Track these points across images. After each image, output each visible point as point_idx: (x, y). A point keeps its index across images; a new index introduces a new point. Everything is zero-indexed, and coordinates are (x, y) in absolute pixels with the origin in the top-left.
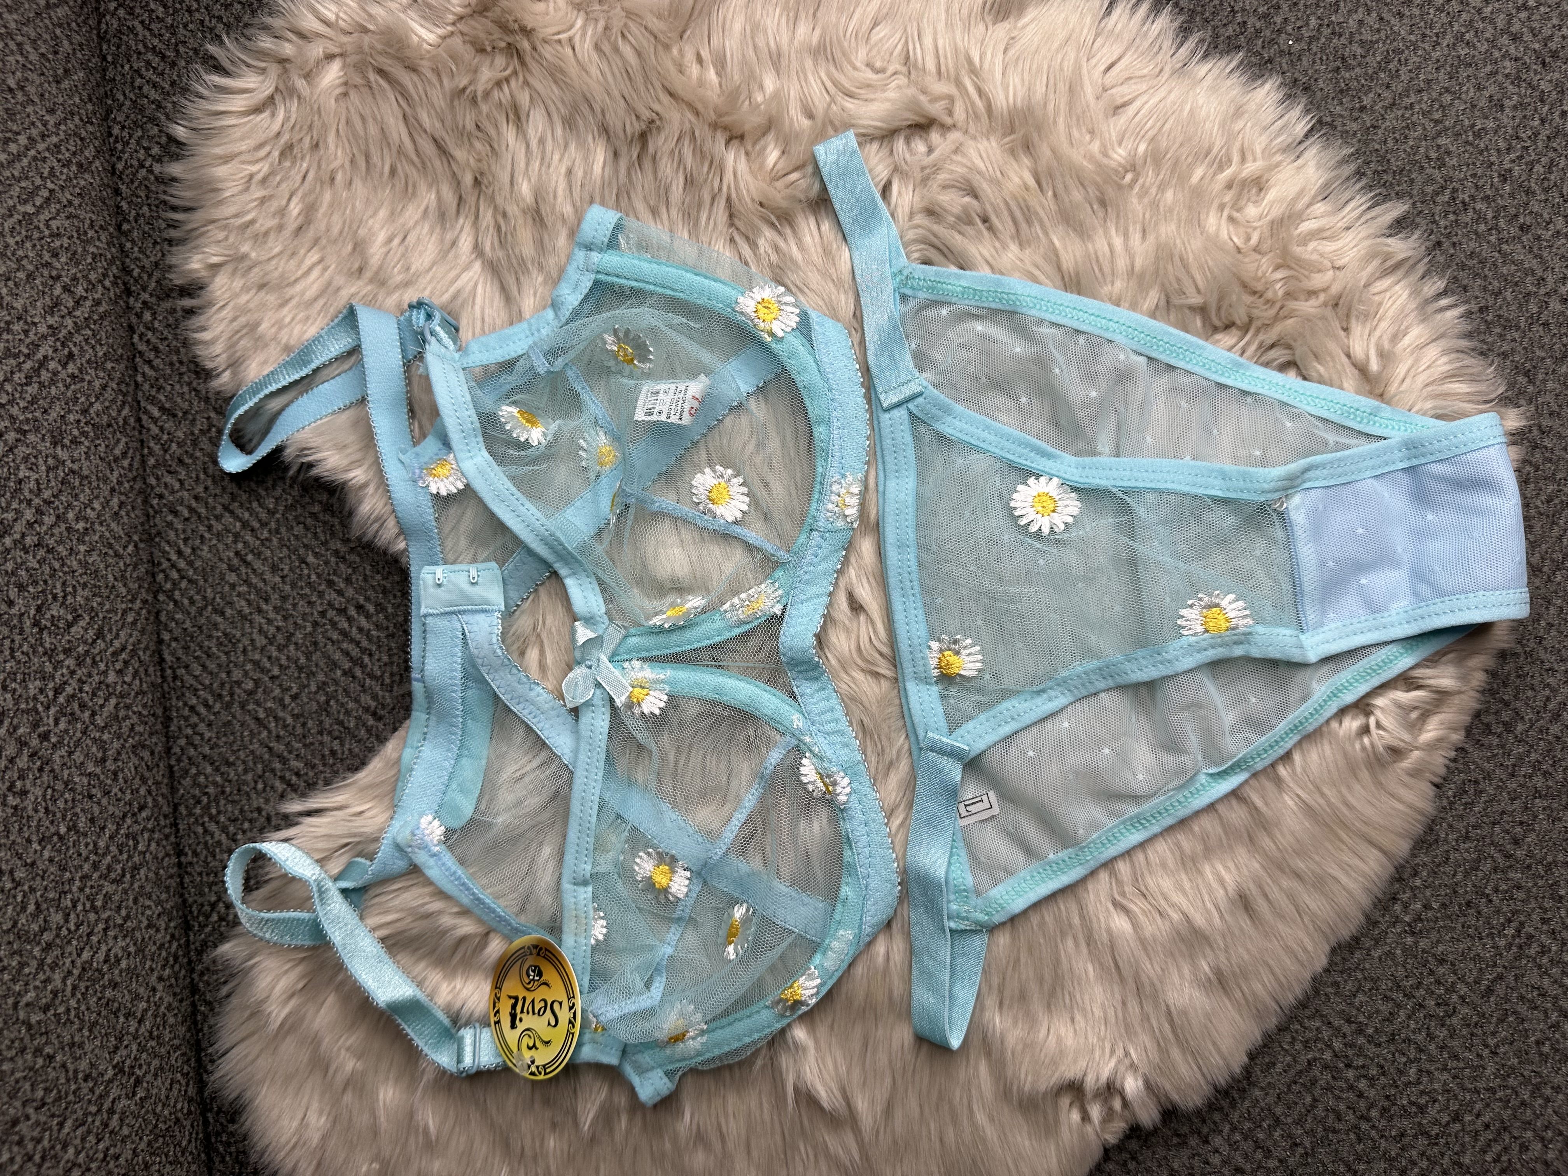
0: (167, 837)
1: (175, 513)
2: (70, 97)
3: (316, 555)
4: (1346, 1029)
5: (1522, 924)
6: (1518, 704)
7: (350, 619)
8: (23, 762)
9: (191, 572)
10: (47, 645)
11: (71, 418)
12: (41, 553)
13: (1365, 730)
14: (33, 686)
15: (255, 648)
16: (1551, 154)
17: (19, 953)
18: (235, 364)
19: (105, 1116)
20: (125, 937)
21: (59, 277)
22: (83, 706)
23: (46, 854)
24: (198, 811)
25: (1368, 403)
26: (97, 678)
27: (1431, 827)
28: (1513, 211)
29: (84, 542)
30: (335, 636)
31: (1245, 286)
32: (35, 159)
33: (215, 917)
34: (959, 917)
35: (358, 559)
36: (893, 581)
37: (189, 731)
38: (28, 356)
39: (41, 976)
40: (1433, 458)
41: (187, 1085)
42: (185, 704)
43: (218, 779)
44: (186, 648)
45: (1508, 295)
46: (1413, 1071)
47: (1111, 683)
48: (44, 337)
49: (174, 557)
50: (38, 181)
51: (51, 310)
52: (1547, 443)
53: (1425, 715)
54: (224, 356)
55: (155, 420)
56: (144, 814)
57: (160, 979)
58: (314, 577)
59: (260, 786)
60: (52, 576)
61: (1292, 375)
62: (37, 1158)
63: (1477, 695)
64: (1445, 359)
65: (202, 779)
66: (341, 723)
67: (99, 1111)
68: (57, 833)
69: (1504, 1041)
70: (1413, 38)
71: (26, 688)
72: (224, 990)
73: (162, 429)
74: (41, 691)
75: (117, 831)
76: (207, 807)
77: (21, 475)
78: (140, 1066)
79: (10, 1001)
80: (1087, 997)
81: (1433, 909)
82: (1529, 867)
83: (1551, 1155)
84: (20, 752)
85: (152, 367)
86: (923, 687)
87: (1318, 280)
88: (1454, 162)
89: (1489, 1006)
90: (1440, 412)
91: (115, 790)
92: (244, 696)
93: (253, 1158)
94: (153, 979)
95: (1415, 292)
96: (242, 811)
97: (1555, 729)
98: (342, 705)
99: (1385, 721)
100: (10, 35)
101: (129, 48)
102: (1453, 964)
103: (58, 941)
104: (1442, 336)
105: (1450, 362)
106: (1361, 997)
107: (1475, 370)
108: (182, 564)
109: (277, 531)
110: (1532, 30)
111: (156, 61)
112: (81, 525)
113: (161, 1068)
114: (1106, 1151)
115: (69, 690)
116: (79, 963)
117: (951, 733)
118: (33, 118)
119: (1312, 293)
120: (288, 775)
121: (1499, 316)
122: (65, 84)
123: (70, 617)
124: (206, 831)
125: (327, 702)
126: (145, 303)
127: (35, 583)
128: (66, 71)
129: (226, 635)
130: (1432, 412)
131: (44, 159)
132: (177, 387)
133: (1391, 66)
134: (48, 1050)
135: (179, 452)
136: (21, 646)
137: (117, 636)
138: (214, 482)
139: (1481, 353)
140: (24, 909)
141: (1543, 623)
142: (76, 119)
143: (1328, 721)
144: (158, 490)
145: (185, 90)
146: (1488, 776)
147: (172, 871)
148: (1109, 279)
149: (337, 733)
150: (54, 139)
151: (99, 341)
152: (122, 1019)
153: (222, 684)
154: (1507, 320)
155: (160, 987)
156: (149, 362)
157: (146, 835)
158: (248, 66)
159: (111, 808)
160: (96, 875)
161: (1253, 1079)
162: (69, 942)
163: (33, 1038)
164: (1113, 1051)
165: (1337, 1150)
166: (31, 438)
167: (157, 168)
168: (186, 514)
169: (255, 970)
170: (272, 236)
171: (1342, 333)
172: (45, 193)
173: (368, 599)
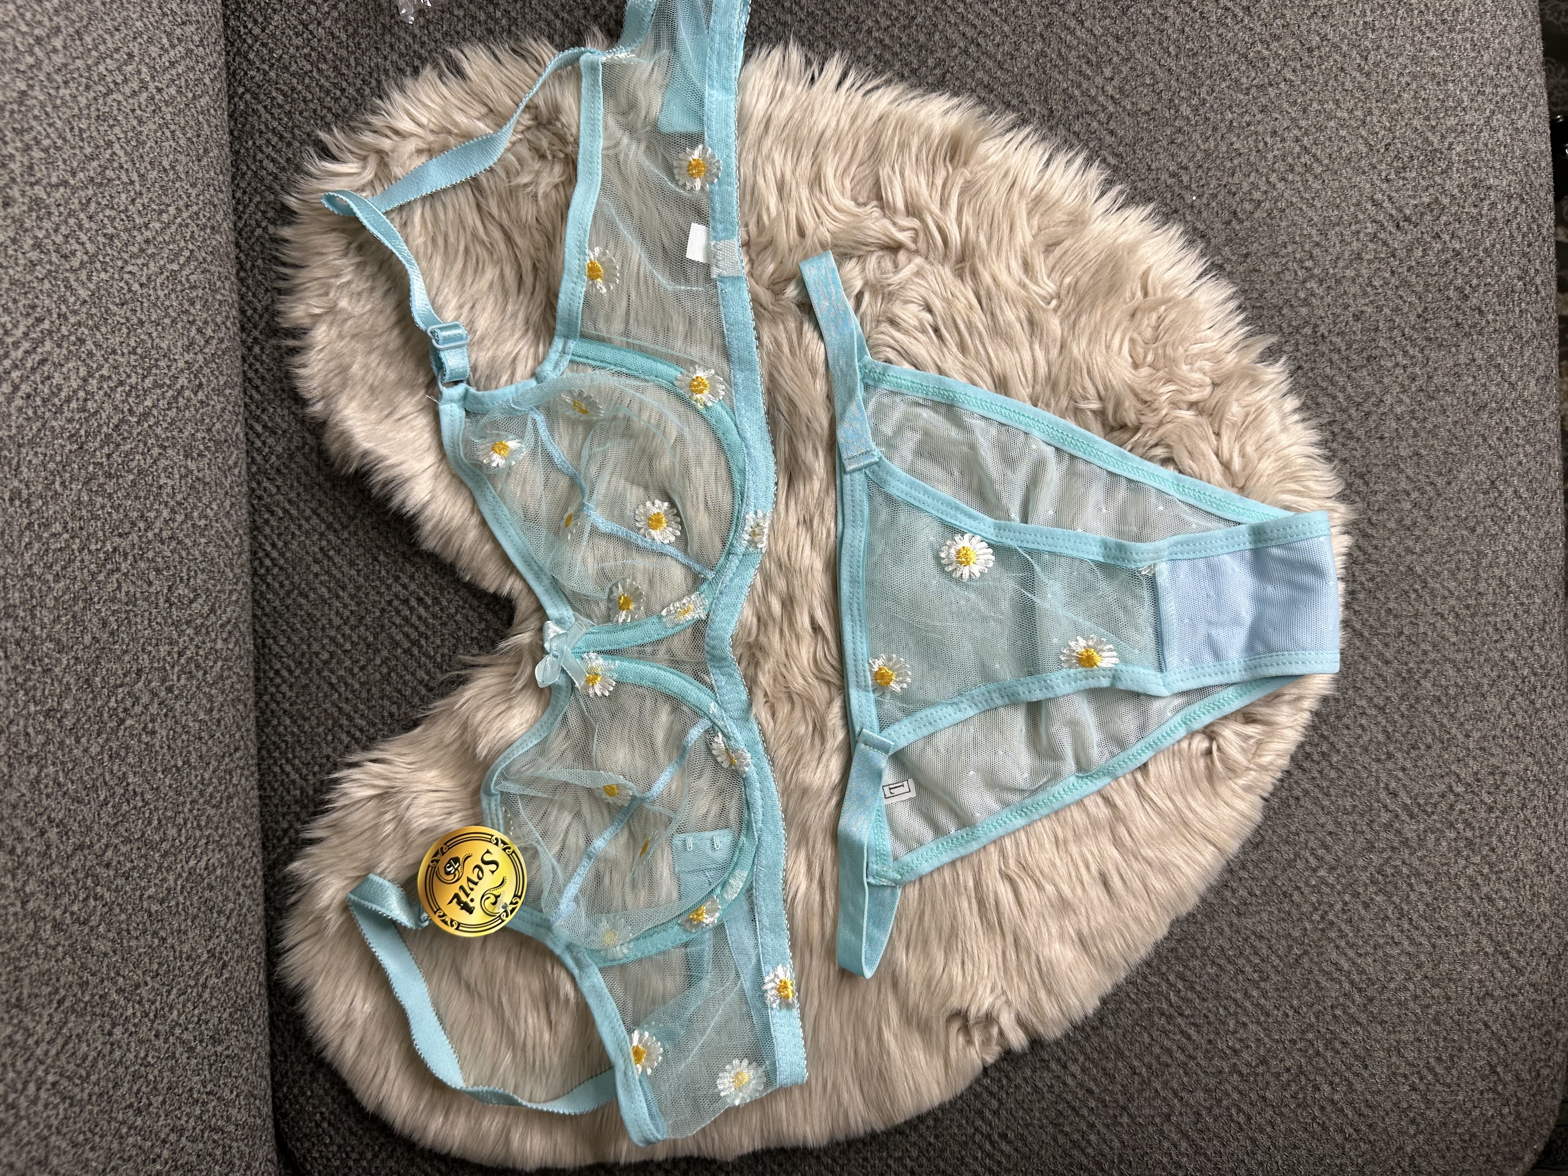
0: (252, 774)
1: (272, 513)
2: (208, 172)
3: (387, 555)
4: (1180, 985)
7: (412, 609)
8: (154, 709)
9: (282, 562)
10: (175, 618)
11: (199, 435)
12: (174, 544)
13: (1209, 751)
14: (164, 649)
15: (332, 626)
17: (145, 856)
18: (328, 397)
19: (200, 989)
20: (220, 851)
21: (193, 322)
22: (198, 666)
23: (167, 781)
25: (1230, 495)
26: (209, 645)
27: (1258, 830)
29: (204, 536)
30: (398, 621)
31: (1137, 396)
32: (181, 225)
33: (286, 841)
34: (878, 875)
35: (420, 561)
36: (843, 608)
37: (273, 690)
38: (170, 386)
39: (160, 876)
40: (1273, 543)
41: (260, 972)
42: (272, 668)
43: (295, 730)
46: (1232, 1022)
47: (1009, 700)
48: (182, 371)
49: (268, 548)
50: (182, 244)
51: (187, 349)
53: (1257, 743)
54: (319, 389)
55: (259, 436)
56: (238, 755)
57: (244, 886)
58: (383, 573)
59: (330, 738)
60: (180, 563)
61: (1170, 468)
62: (151, 1015)
63: (1303, 730)
66: (399, 691)
67: (196, 984)
68: (175, 766)
71: (158, 651)
72: (293, 899)
74: (169, 653)
75: (218, 767)
77: (161, 482)
78: (227, 954)
79: (138, 893)
80: (975, 945)
81: (1256, 895)
83: (1336, 1097)
84: (152, 701)
85: (258, 392)
86: (862, 694)
87: (1198, 395)
90: (1287, 505)
91: (218, 734)
92: (320, 665)
94: (239, 886)
96: (313, 757)
98: (401, 677)
99: (1225, 748)
100: (166, 124)
101: (253, 127)
103: (172, 850)
108: (275, 554)
109: (356, 534)
111: (275, 140)
112: (202, 523)
113: (242, 956)
114: (985, 1070)
115: (189, 653)
116: (186, 869)
117: (881, 731)
118: (180, 192)
119: (1193, 404)
120: (352, 730)
122: (204, 162)
123: (192, 596)
124: (283, 771)
125: (389, 673)
126: (255, 339)
127: (168, 568)
128: (206, 151)
129: (309, 615)
130: (1280, 505)
131: (187, 226)
132: (279, 410)
134: (162, 933)
135: (276, 464)
136: (156, 617)
137: (225, 612)
138: (306, 490)
140: (150, 823)
143: (1180, 742)
145: (299, 169)
147: (256, 801)
149: (395, 699)
150: (195, 208)
151: (221, 373)
152: (215, 915)
153: (303, 654)
155: (243, 893)
156: (257, 388)
157: (238, 771)
158: (352, 154)
159: (214, 748)
160: (201, 801)
161: (1104, 1020)
162: (180, 852)
163: (152, 924)
164: (992, 991)
165: (1167, 1080)
166: (170, 452)
167: (271, 229)
168: (280, 513)
169: (318, 885)
170: (365, 296)
171: (1214, 437)
172: (187, 253)
173: (427, 594)
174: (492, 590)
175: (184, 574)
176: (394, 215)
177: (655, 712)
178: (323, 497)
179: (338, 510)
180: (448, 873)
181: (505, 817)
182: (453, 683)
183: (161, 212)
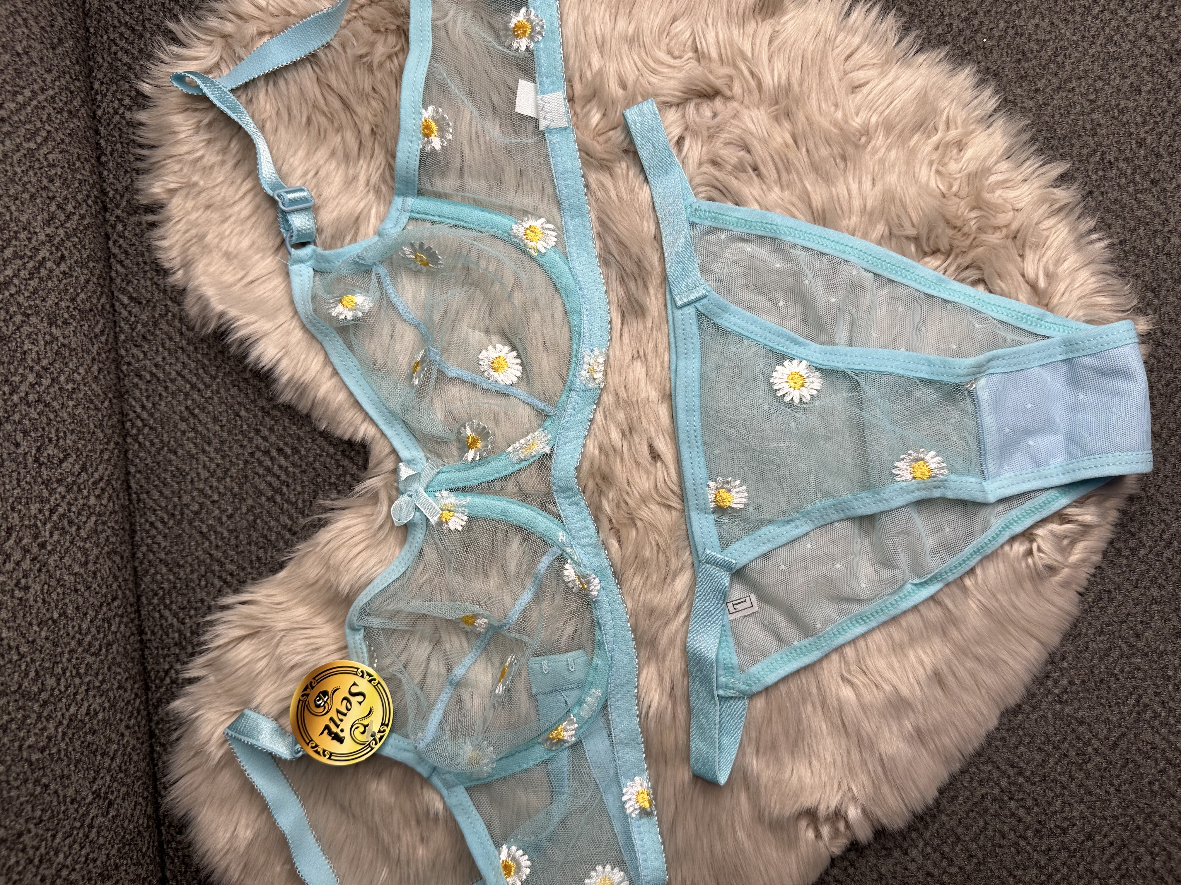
0: (132, 621)
1: (140, 377)
2: (63, 60)
3: (247, 410)
4: (1011, 772)
5: (1140, 697)
6: (1142, 535)
7: (272, 459)
8: (26, 565)
9: (151, 422)
10: (45, 477)
11: (63, 304)
12: (40, 407)
13: (1029, 553)
14: (34, 508)
15: (200, 480)
16: (1175, 127)
17: (23, 708)
18: (187, 265)
19: (86, 829)
20: (101, 696)
21: (53, 198)
22: (71, 522)
23: (43, 634)
24: (155, 601)
25: (1036, 311)
26: (81, 501)
27: (1075, 624)
28: (1145, 169)
29: (72, 399)
30: (261, 471)
31: (948, 222)
32: (36, 107)
33: (168, 681)
34: (726, 687)
35: (279, 414)
36: (682, 436)
37: (150, 541)
38: (31, 258)
39: (40, 726)
40: (1085, 353)
41: (147, 806)
42: (147, 521)
43: (171, 577)
44: (147, 478)
45: (1141, 231)
46: (1059, 803)
47: (842, 516)
48: (43, 243)
49: (139, 410)
50: (39, 125)
51: (48, 223)
52: (1167, 342)
53: (1073, 543)
54: (178, 259)
55: (125, 306)
56: (116, 604)
57: (127, 727)
58: (245, 427)
59: (203, 583)
60: (48, 424)
61: (981, 288)
62: (36, 861)
63: (1112, 528)
64: (1093, 279)
65: (159, 577)
66: (265, 537)
67: (82, 825)
68: (52, 618)
69: (1125, 782)
70: (1075, 38)
71: (29, 509)
72: (175, 735)
73: (130, 313)
74: (40, 511)
75: (96, 616)
76: (163, 598)
77: (25, 348)
78: (112, 793)
79: (16, 744)
80: (821, 747)
81: (1075, 684)
82: (1146, 655)
83: (1157, 865)
84: (24, 558)
85: (123, 266)
86: (702, 516)
87: (1002, 219)
88: (1104, 131)
89: (1115, 757)
90: (1089, 318)
91: (95, 586)
92: (191, 515)
93: (196, 860)
94: (122, 727)
95: (1073, 229)
96: (189, 601)
97: (1168, 553)
98: (266, 523)
99: (1044, 547)
100: (18, 12)
101: (107, 22)
102: (1089, 725)
103: (52, 699)
104: (1092, 262)
105: (1098, 281)
106: (1021, 748)
107: (1116, 288)
108: (145, 415)
109: (218, 392)
110: (1163, 34)
111: (127, 33)
112: (70, 386)
113: (128, 794)
114: (833, 860)
115: (61, 510)
116: (67, 715)
117: (723, 550)
118: (35, 76)
119: (997, 228)
120: (224, 575)
121: (1134, 248)
122: (60, 50)
123: (61, 456)
124: (161, 616)
125: (255, 521)
126: (118, 217)
127: (36, 430)
128: (60, 40)
129: (178, 469)
130: (1083, 319)
131: (43, 108)
132: (142, 281)
133: (1059, 59)
134: (44, 780)
135: (143, 330)
136: (25, 477)
137: (96, 470)
138: (170, 354)
139: (1121, 275)
140: (27, 675)
141: (1161, 475)
142: (67, 76)
143: (1002, 546)
144: (127, 359)
145: (150, 56)
146: (1118, 587)
147: (137, 646)
148: (847, 215)
149: (261, 544)
150: (51, 92)
151: (84, 246)
152: (99, 758)
153: (175, 506)
154: (1140, 250)
155: (127, 733)
156: (121, 262)
157: (117, 619)
158: (199, 39)
159: (91, 599)
160: (80, 650)
161: (941, 808)
162: (60, 700)
163: (33, 771)
164: (839, 787)
165: (1001, 861)
166: (33, 319)
167: (128, 115)
168: (148, 377)
169: (198, 722)
170: (216, 169)
171: (1019, 259)
172: (44, 133)
173: (286, 444)
174: (346, 437)
175: (53, 435)
176: (239, 93)
177: (507, 542)
178: (186, 360)
179: (201, 371)
180: (318, 706)
181: (369, 651)
182: (314, 526)
183: (15, 94)
